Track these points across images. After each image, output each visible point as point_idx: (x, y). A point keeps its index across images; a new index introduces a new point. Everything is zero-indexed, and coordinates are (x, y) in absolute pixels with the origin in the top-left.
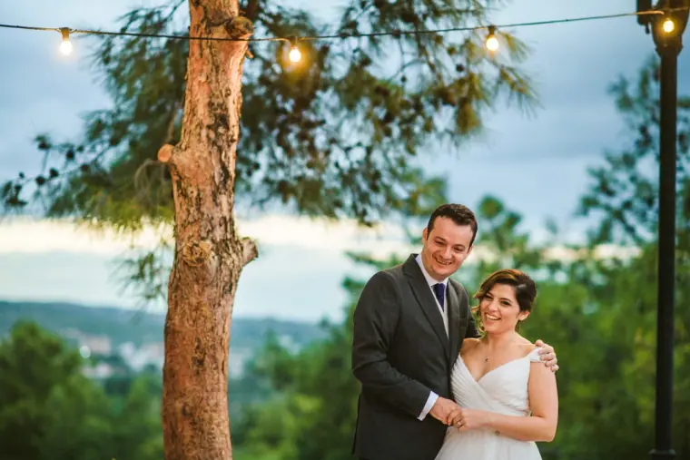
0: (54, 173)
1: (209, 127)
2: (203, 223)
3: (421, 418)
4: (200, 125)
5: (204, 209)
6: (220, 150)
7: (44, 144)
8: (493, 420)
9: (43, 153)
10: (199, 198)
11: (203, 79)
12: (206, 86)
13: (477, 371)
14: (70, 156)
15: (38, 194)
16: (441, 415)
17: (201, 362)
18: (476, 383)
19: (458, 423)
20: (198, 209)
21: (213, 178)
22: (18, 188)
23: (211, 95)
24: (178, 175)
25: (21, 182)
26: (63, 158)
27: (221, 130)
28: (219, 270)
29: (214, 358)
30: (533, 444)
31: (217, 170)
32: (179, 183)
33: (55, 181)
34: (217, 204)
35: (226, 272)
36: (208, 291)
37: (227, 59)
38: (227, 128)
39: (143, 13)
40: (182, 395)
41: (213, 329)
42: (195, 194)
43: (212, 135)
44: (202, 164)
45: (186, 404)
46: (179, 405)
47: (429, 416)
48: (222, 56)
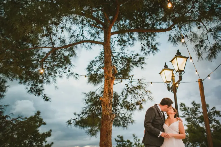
0: (76, 118)
1: (108, 94)
2: (107, 110)
3: (159, 137)
4: (107, 94)
5: (107, 107)
6: (110, 98)
7: (75, 114)
8: (174, 135)
9: (75, 115)
10: (106, 106)
11: (107, 87)
12: (108, 88)
13: (168, 125)
14: (79, 116)
15: (74, 122)
16: (163, 136)
17: (107, 135)
18: (168, 127)
19: (168, 137)
20: (107, 108)
21: (109, 102)
22: (71, 121)
23: (109, 89)
24: (103, 102)
25: (71, 120)
26: (78, 116)
27: (110, 95)
28: (110, 118)
29: (110, 134)
30: (181, 140)
31: (110, 101)
32: (103, 104)
33: (76, 120)
34: (110, 107)
35: (111, 118)
36: (108, 122)
37: (111, 84)
38: (111, 94)
39: (91, 92)
40: (104, 141)
41: (109, 128)
42: (106, 105)
43: (109, 95)
44: (107, 100)
45: (104, 142)
46: (103, 143)
47: (160, 136)
48: (110, 83)
